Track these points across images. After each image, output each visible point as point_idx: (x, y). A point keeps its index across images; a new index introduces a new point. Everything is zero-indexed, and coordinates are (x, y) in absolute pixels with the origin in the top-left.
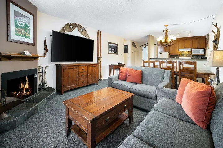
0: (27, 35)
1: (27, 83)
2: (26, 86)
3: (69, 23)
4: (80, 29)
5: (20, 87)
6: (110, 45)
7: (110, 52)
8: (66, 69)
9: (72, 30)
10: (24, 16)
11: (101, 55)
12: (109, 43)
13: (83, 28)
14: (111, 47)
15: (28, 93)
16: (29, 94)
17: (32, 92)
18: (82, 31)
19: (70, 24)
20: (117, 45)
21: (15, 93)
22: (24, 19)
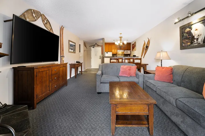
3: (32, 9)
4: (44, 20)
6: (71, 43)
7: (70, 50)
8: (39, 72)
9: (36, 20)
11: (63, 53)
12: (69, 41)
13: (47, 20)
14: (71, 45)
18: (46, 23)
19: (32, 11)
20: (75, 43)
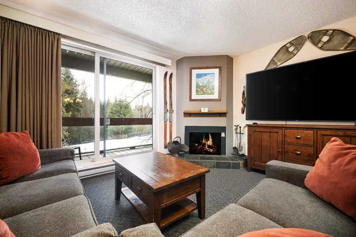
0: (210, 92)
1: (210, 139)
2: (209, 142)
5: (202, 141)
9: (295, 54)
10: (205, 75)
15: (212, 150)
16: (213, 152)
17: (217, 151)
21: (197, 145)
22: (206, 77)
